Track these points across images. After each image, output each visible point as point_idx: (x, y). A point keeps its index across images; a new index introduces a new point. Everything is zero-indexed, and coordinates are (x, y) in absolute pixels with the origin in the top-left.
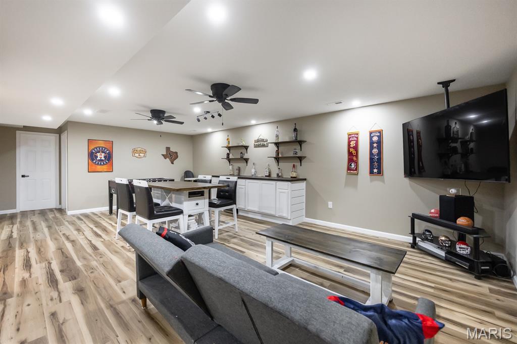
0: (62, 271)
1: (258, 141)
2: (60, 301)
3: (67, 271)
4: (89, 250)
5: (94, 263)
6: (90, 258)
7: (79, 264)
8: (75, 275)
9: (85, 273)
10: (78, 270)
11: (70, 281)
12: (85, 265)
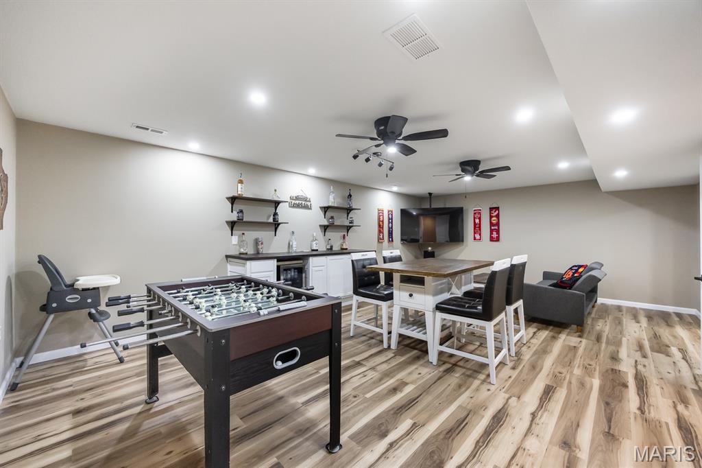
0: (625, 386)
1: (297, 198)
2: (636, 361)
3: (618, 382)
4: (560, 395)
5: (577, 371)
6: (574, 381)
7: (596, 382)
8: (610, 373)
9: (598, 368)
10: (603, 376)
11: (620, 371)
12: (589, 376)
